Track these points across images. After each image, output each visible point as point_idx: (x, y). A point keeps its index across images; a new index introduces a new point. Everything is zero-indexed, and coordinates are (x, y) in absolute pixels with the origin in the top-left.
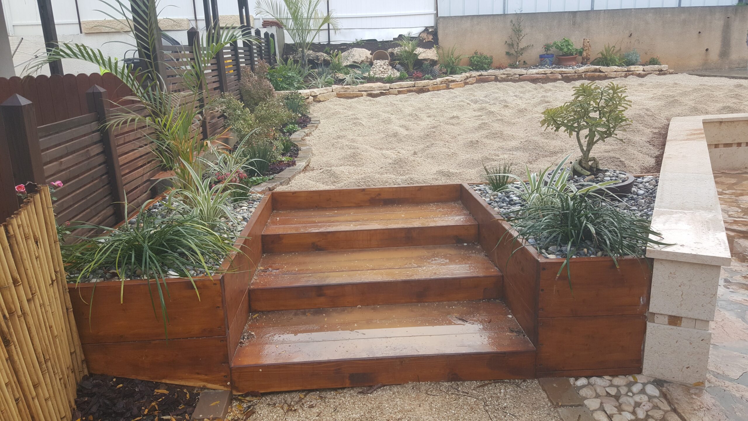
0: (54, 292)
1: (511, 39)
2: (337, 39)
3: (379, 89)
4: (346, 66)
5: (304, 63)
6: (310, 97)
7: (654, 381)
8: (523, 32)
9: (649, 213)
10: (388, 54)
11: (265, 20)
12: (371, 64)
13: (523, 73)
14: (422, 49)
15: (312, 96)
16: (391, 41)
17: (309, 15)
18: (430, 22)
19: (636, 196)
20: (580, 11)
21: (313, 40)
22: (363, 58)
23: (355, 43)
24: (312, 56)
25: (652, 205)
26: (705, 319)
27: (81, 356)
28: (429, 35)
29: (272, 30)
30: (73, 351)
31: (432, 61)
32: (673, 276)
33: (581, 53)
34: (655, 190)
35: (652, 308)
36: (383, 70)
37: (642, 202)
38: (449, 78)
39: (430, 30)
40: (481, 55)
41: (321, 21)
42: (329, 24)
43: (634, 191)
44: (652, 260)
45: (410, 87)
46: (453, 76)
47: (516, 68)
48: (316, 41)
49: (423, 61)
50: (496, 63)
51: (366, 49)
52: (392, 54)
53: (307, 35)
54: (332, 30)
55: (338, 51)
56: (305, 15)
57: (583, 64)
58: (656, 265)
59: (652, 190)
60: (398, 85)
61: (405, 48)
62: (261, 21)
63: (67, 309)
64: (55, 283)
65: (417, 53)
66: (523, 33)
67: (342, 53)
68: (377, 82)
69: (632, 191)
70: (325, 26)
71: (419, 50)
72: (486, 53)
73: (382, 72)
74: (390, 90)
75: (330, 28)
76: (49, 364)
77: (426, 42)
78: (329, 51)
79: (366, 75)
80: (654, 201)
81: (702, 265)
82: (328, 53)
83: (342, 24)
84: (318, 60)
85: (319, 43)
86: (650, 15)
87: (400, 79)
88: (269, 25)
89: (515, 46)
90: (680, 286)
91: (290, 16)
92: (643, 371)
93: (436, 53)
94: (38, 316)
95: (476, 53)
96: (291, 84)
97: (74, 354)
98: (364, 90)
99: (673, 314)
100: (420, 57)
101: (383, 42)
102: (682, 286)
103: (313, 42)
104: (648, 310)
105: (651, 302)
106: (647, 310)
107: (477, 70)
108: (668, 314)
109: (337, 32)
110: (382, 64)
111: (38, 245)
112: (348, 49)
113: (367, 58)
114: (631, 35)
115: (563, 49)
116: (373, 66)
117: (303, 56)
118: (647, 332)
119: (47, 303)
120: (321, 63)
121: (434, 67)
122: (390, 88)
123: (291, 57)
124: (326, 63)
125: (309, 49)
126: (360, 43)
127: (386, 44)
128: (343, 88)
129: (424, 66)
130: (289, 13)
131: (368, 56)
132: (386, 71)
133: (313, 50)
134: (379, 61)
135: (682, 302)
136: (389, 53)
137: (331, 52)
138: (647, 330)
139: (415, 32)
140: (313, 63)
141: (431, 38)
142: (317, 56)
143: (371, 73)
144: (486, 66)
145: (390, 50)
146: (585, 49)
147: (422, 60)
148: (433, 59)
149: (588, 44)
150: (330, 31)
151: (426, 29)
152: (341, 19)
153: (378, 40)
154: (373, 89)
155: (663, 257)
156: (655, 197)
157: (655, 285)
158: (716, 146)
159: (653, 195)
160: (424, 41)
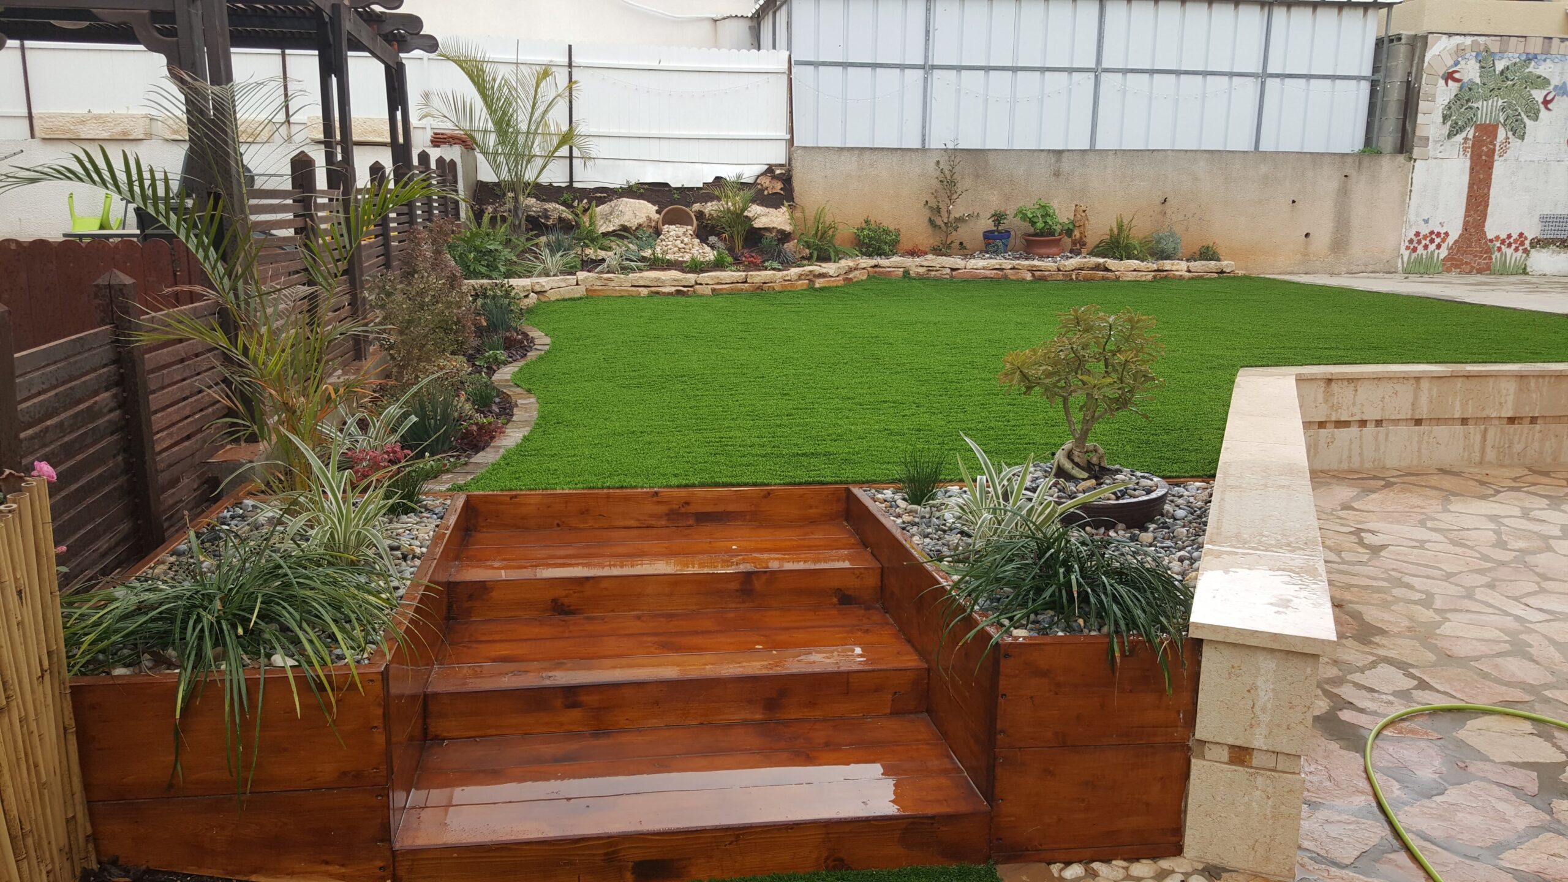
0: (45, 694)
1: (936, 197)
2: (588, 177)
3: (675, 283)
4: (605, 235)
5: (517, 223)
6: (532, 294)
7: (1203, 870)
8: (958, 185)
9: (1196, 554)
10: (693, 215)
11: (436, 131)
12: (658, 232)
13: (958, 267)
14: (761, 208)
15: (536, 293)
16: (698, 188)
17: (533, 128)
18: (777, 155)
19: (1171, 520)
20: (1069, 150)
21: (537, 177)
22: (642, 220)
23: (625, 189)
24: (534, 209)
25: (1200, 539)
26: (1294, 753)
27: (85, 828)
28: (775, 181)
29: (452, 153)
30: (70, 815)
31: (782, 232)
32: (1238, 672)
33: (1069, 233)
34: (1206, 510)
35: (1201, 732)
36: (683, 245)
37: (1182, 533)
38: (816, 268)
39: (778, 172)
40: (879, 226)
41: (556, 141)
42: (571, 148)
43: (1168, 511)
44: (1199, 642)
45: (738, 283)
46: (823, 265)
47: (946, 256)
48: (544, 179)
49: (762, 232)
50: (906, 244)
51: (648, 201)
52: (700, 215)
53: (526, 167)
54: (579, 160)
55: (590, 203)
56: (523, 127)
57: (1076, 253)
58: (1207, 653)
59: (1200, 509)
60: (712, 278)
61: (727, 204)
62: (429, 134)
63: (65, 729)
64: (47, 676)
65: (750, 215)
66: (960, 187)
67: (597, 206)
68: (670, 270)
69: (1165, 511)
70: (564, 151)
71: (755, 210)
72: (888, 223)
73: (679, 249)
74: (697, 286)
75: (574, 155)
76: (30, 841)
77: (769, 194)
78: (570, 202)
79: (647, 253)
80: (1204, 531)
81: (1288, 652)
82: (569, 206)
83: (598, 149)
84: (547, 217)
85: (551, 184)
86: (1202, 163)
87: (718, 265)
88: (445, 143)
89: (944, 214)
90: (1249, 691)
91: (490, 126)
92: (1185, 850)
93: (788, 217)
94: (15, 742)
95: (867, 222)
96: (492, 267)
97: (73, 823)
98: (643, 284)
99: (1238, 743)
100: (757, 224)
101: (682, 190)
102: (1252, 691)
103: (540, 180)
104: (1194, 735)
105: (1198, 721)
106: (1191, 734)
107: (870, 255)
108: (1229, 743)
109: (589, 163)
110: (680, 234)
111: (21, 599)
112: (611, 200)
113: (649, 219)
114: (1165, 201)
115: (1036, 223)
116: (662, 237)
117: (516, 208)
118: (1192, 777)
119: (32, 716)
120: (554, 225)
121: (786, 245)
122: (697, 284)
123: (490, 209)
124: (566, 226)
125: (529, 195)
126: (635, 189)
127: (688, 194)
128: (600, 279)
129: (764, 241)
130: (490, 121)
131: (651, 216)
132: (687, 247)
133: (538, 199)
134: (673, 227)
135: (1253, 722)
136: (696, 212)
137: (576, 203)
138: (1191, 773)
139: (749, 173)
140: (537, 225)
141: (779, 187)
142: (545, 209)
143: (658, 249)
144: (887, 248)
145: (697, 207)
146: (1077, 224)
147: (760, 229)
148: (784, 228)
149: (1083, 214)
150: (574, 161)
151: (770, 170)
152: (597, 138)
153: (673, 185)
154: (661, 283)
155: (1220, 638)
156: (1205, 523)
157: (1205, 688)
158: (1322, 425)
159: (1204, 520)
160: (766, 193)
